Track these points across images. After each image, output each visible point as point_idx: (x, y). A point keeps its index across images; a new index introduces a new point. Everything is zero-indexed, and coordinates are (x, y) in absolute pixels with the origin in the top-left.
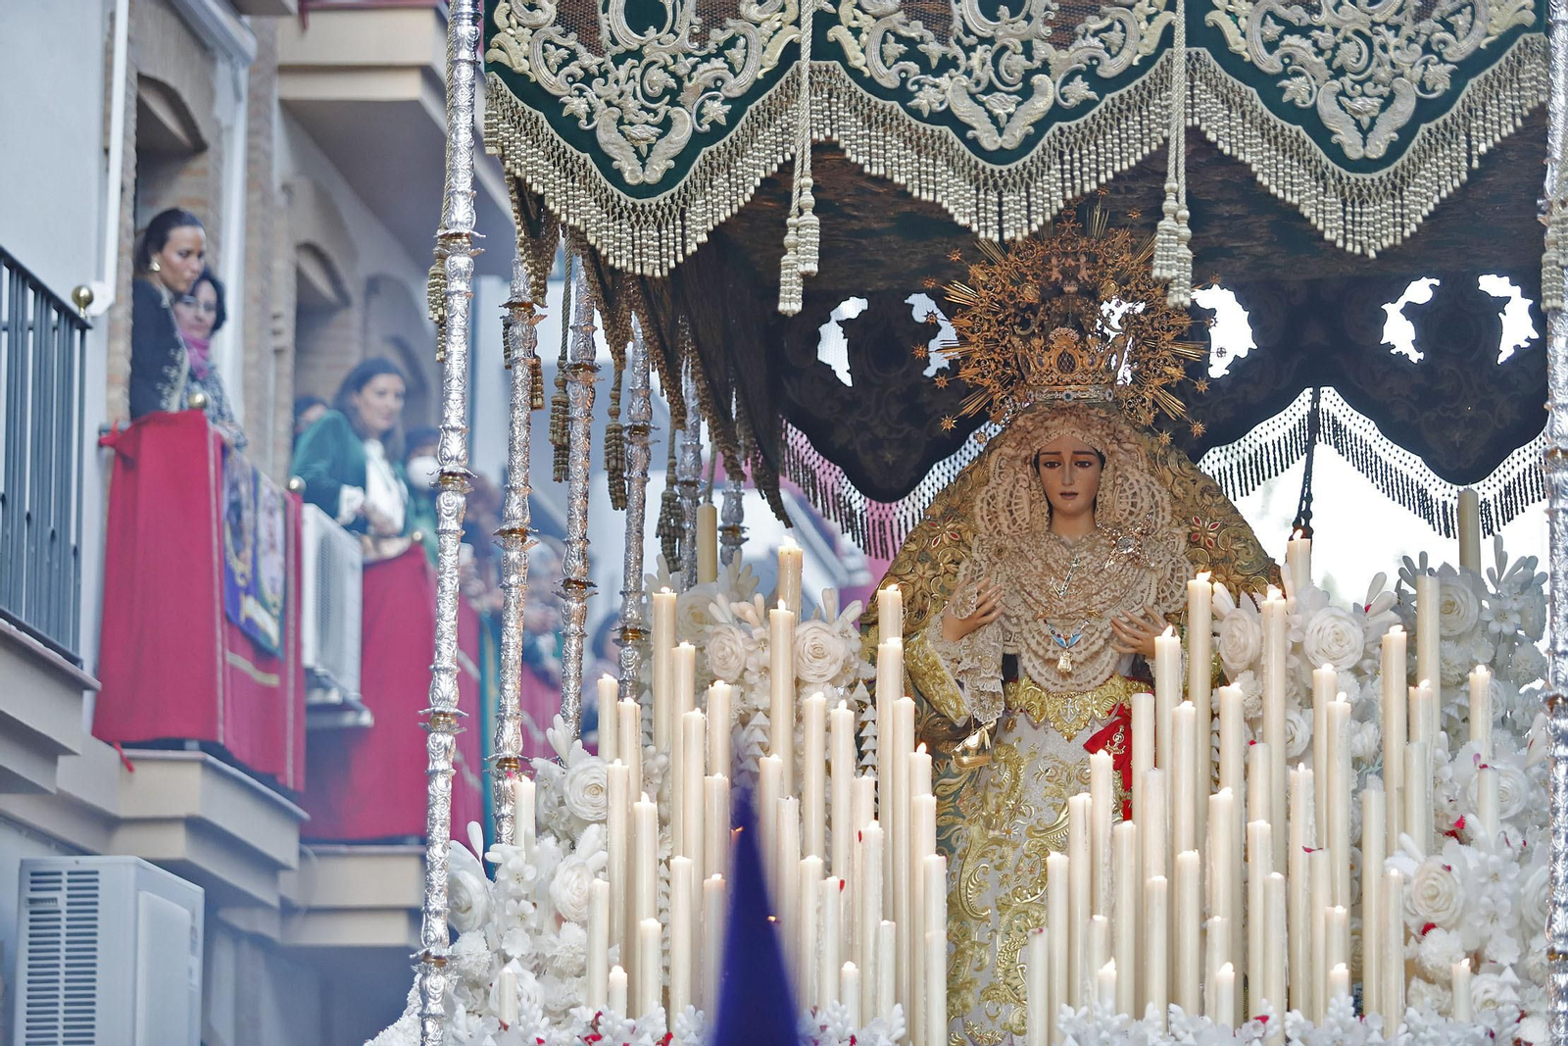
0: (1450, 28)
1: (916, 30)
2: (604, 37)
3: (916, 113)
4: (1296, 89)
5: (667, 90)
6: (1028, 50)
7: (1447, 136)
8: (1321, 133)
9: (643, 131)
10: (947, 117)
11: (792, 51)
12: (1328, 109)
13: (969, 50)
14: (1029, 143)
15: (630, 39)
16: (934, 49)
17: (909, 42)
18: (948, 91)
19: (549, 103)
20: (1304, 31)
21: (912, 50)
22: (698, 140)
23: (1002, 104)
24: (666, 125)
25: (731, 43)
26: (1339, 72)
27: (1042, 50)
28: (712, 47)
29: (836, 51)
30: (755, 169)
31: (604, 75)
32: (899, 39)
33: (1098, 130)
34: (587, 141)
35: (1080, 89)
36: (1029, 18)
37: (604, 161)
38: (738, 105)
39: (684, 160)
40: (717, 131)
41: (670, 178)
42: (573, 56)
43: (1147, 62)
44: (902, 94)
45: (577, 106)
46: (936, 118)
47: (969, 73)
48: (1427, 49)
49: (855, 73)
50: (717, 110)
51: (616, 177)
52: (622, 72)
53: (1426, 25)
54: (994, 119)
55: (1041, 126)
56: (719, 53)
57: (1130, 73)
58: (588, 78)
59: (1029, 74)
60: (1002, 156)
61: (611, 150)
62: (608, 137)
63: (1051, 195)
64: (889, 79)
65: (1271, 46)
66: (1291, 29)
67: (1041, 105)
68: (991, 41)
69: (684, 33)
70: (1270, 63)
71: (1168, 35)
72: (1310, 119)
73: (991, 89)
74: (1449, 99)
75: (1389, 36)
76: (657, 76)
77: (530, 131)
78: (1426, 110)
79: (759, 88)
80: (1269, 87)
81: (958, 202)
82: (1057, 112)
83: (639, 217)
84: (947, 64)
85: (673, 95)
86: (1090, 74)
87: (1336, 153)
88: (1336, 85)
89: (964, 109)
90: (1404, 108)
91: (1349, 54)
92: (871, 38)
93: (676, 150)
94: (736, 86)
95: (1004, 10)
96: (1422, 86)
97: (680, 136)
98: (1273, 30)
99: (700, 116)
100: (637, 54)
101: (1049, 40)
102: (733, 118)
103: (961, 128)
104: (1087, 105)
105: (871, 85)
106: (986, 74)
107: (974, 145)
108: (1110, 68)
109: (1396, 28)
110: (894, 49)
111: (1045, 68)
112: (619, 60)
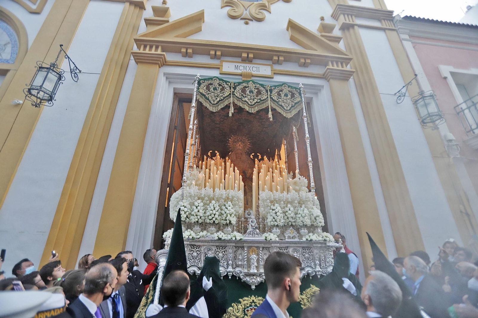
0: (294, 100)
1: (243, 94)
3: (243, 101)
4: (280, 103)
5: (217, 96)
6: (254, 97)
7: (295, 109)
8: (283, 107)
9: (214, 99)
10: (246, 101)
11: (230, 94)
12: (283, 104)
13: (248, 96)
14: (254, 104)
16: (244, 95)
17: (242, 94)
18: (246, 99)
19: (204, 96)
20: (280, 99)
21: (242, 95)
22: (220, 100)
24: (217, 99)
25: (224, 93)
28: (222, 93)
29: (235, 94)
30: (226, 103)
31: (210, 94)
32: (241, 94)
33: (261, 104)
34: (208, 99)
35: (259, 100)
36: (254, 94)
37: (210, 101)
38: (224, 98)
39: (218, 102)
40: (222, 100)
41: (216, 104)
42: (207, 92)
43: (265, 99)
44: (241, 99)
45: (207, 96)
46: (244, 101)
47: (248, 98)
49: (236, 96)
50: (222, 98)
51: (211, 103)
53: (292, 100)
54: (251, 102)
55: (255, 103)
57: (264, 100)
59: (254, 99)
60: (251, 105)
62: (210, 99)
63: (256, 109)
64: (240, 97)
65: (277, 99)
67: (255, 101)
69: (219, 91)
70: (277, 101)
71: (267, 97)
72: (281, 106)
73: (250, 99)
74: (294, 106)
76: (216, 94)
77: (202, 98)
78: (292, 107)
79: (226, 97)
80: (277, 103)
81: (247, 109)
82: (257, 102)
83: (213, 107)
84: (246, 97)
86: (260, 99)
88: (284, 103)
89: (247, 101)
90: (290, 106)
91: (285, 101)
92: (238, 94)
93: (217, 101)
95: (251, 93)
96: (292, 104)
98: (278, 98)
99: (220, 98)
100: (214, 92)
101: (256, 96)
102: (224, 99)
103: (247, 102)
104: (260, 102)
105: (238, 98)
106: (250, 98)
107: (248, 104)
108: (262, 99)
109: (289, 100)
110: (240, 95)
111: (255, 98)
112: (212, 93)
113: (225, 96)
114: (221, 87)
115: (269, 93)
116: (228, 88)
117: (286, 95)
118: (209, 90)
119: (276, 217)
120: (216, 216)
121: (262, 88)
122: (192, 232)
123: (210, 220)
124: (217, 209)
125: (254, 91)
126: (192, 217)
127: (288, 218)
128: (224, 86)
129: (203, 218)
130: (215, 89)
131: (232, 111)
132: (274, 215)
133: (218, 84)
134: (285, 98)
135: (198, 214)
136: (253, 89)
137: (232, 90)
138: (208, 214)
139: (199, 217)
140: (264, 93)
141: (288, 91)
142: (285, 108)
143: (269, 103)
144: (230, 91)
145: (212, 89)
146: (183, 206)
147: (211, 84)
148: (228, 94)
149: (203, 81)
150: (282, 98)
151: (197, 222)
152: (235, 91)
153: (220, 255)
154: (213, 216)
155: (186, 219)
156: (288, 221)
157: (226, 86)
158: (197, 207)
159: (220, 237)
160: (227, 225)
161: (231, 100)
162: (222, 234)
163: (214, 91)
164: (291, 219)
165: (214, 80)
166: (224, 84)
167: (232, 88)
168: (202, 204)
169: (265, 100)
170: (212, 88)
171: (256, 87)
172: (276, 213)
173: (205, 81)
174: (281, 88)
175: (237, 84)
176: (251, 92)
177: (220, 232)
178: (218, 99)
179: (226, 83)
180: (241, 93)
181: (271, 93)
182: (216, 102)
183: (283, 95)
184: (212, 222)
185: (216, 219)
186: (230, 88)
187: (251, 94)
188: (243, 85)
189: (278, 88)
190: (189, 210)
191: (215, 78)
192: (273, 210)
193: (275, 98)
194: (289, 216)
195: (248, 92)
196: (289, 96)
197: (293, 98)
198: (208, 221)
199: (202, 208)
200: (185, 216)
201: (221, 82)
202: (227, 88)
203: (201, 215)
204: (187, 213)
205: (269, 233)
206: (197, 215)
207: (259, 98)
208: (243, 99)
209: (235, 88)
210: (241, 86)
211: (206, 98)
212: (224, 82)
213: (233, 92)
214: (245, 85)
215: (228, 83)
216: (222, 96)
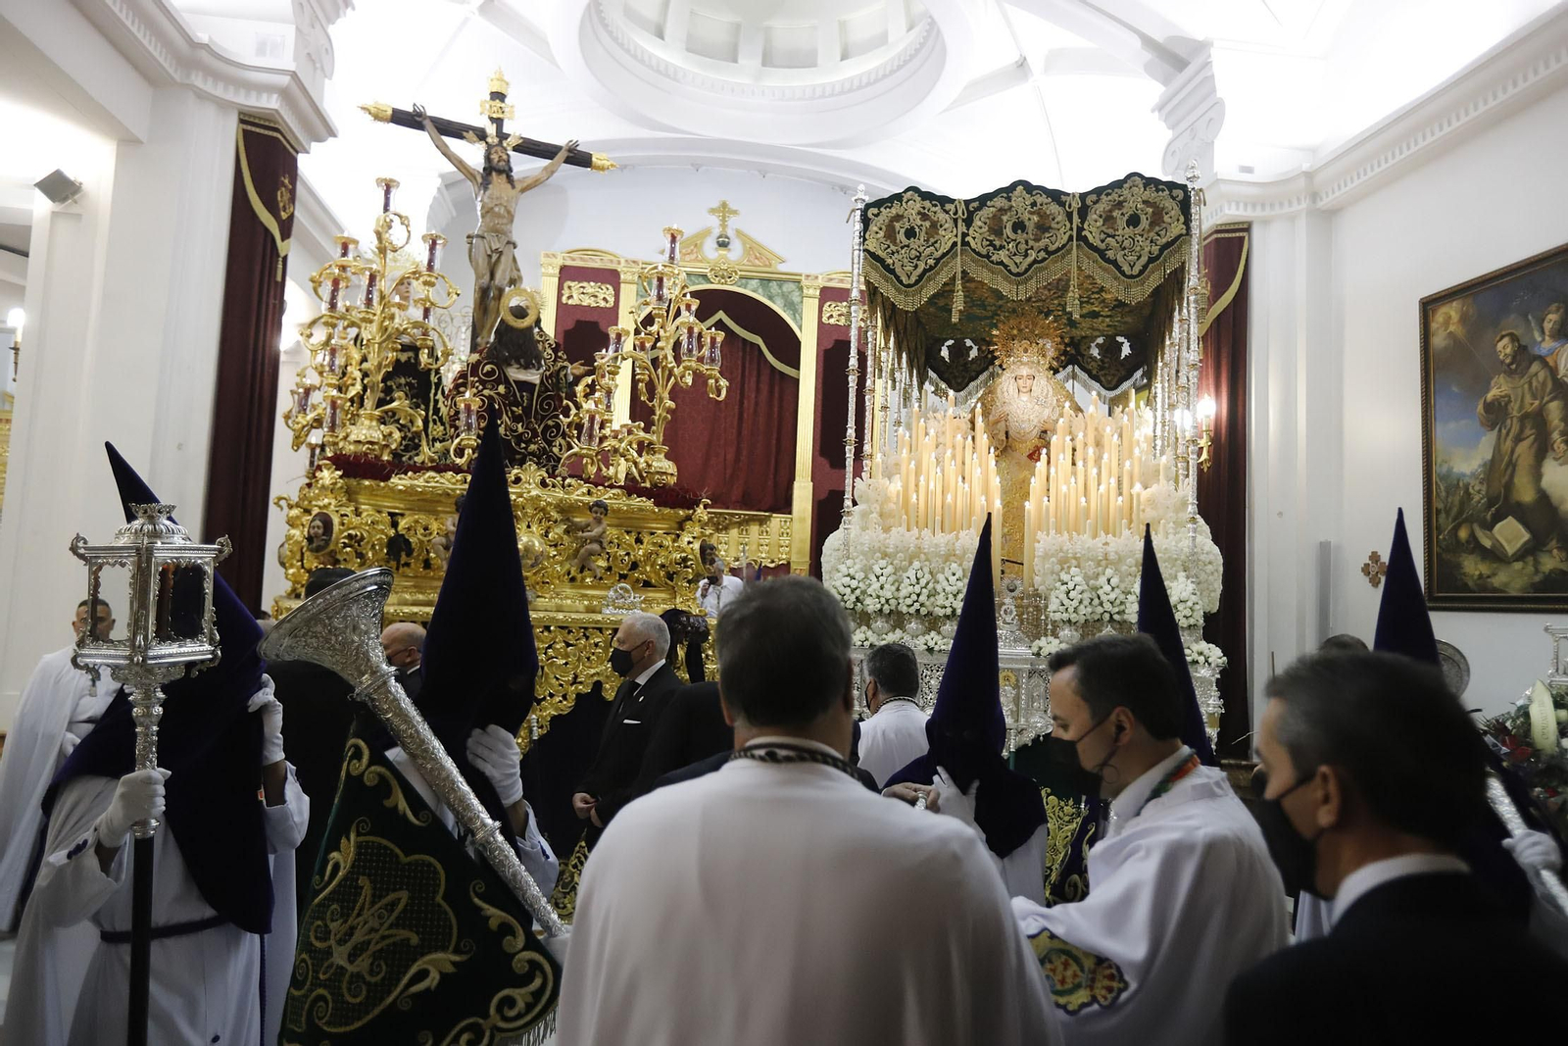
0: (1159, 235)
1: (992, 237)
2: (898, 241)
3: (992, 262)
4: (1110, 254)
5: (917, 256)
6: (1027, 243)
7: (1157, 268)
8: (1119, 268)
9: (909, 268)
10: (1001, 263)
11: (955, 244)
12: (1120, 259)
13: (1008, 243)
14: (1027, 270)
15: (906, 242)
16: (997, 243)
17: (991, 241)
18: (1002, 255)
19: (881, 261)
20: (1113, 237)
21: (991, 244)
22: (925, 271)
23: (1018, 259)
24: (916, 267)
25: (936, 242)
26: (1124, 249)
27: (1031, 243)
28: (930, 243)
29: (968, 244)
30: (943, 278)
31: (898, 252)
32: (987, 240)
33: (1048, 267)
34: (892, 272)
35: (1043, 254)
36: (1027, 233)
37: (898, 278)
38: (938, 261)
39: (921, 277)
40: (932, 268)
41: (917, 282)
42: (889, 247)
43: (1064, 246)
44: (988, 256)
45: (889, 261)
46: (998, 263)
47: (1008, 250)
48: (1152, 241)
49: (974, 251)
50: (931, 262)
51: (901, 282)
52: (903, 251)
53: (1152, 234)
54: (1016, 264)
55: (1030, 266)
56: (933, 245)
57: (1058, 250)
58: (893, 253)
59: (1027, 250)
60: (1018, 275)
61: (898, 274)
62: (898, 271)
63: (1033, 286)
64: (984, 252)
65: (1103, 241)
66: (1109, 236)
67: (1030, 259)
68: (1015, 240)
69: (922, 239)
70: (1102, 246)
71: (1071, 238)
72: (1115, 263)
73: (1015, 255)
74: (1158, 257)
75: (1139, 238)
76: (913, 252)
77: (876, 269)
78: (1151, 260)
79: (944, 255)
80: (1102, 253)
81: (1005, 288)
82: (1035, 261)
83: (907, 294)
84: (1002, 247)
85: (918, 258)
86: (1046, 250)
87: (1123, 273)
88: (1123, 253)
89: (1006, 261)
90: (1144, 259)
91: (1126, 243)
92: (978, 240)
93: (919, 274)
94: (938, 254)
95: (1019, 231)
96: (1150, 253)
97: (920, 270)
98: (1103, 236)
99: (926, 264)
100: (908, 246)
101: (1034, 240)
102: (936, 264)
103: (1006, 266)
104: (1044, 259)
105: (978, 254)
106: (1013, 250)
107: (1010, 271)
108: (1052, 248)
109: (1142, 236)
110: (985, 243)
111: (1032, 248)
112: (902, 248)
113: (940, 253)
114: (927, 224)
115: (1076, 220)
116: (949, 225)
117: (1134, 221)
118: (894, 241)
119: (1066, 602)
120: (922, 598)
121: (1054, 208)
122: (869, 633)
123: (909, 606)
124: (923, 582)
125: (1027, 223)
126: (868, 601)
127: (1101, 604)
128: (936, 219)
129: (892, 602)
130: (910, 233)
131: (958, 304)
132: (1063, 596)
133: (919, 213)
134: (1129, 231)
135: (881, 593)
136: (1026, 215)
137: (962, 227)
138: (904, 592)
139: (883, 601)
140: (1059, 226)
141: (1144, 202)
142: (1127, 268)
143: (1074, 259)
144: (955, 232)
145: (901, 237)
146: (849, 575)
147: (898, 217)
148: (950, 244)
149: (875, 211)
150: (1120, 232)
151: (881, 610)
152: (971, 232)
153: (932, 682)
154: (914, 597)
156: (1100, 610)
157: (942, 216)
158: (878, 577)
159: (931, 644)
160: (947, 617)
161: (957, 265)
162: (937, 638)
164: (1108, 606)
165: (907, 203)
166: (935, 213)
167: (960, 222)
168: (889, 570)
169: (1063, 250)
170: (902, 231)
171: (1034, 204)
172: (1068, 593)
173: (882, 209)
174: (1120, 196)
175: (976, 204)
176: (1019, 226)
177: (933, 633)
178: (922, 266)
179: (942, 206)
180: (985, 235)
181: (1083, 223)
182: (913, 279)
183: (1121, 222)
184: (912, 610)
185: (922, 605)
186: (955, 221)
187: (1021, 237)
188: (993, 206)
189: (1108, 195)
190: (861, 585)
191: (909, 193)
193: (1094, 238)
194: (1104, 598)
195: (1008, 230)
196: (1144, 223)
197: (1157, 228)
198: (904, 609)
199: (891, 579)
201: (927, 204)
202: (947, 226)
203: (889, 595)
204: (858, 592)
205: (1050, 639)
206: (878, 597)
207: (1042, 244)
208: (994, 258)
209: (969, 222)
210: (987, 212)
211: (887, 267)
212: (936, 206)
213: (964, 235)
214: (999, 202)
215: (948, 206)
216: (931, 254)
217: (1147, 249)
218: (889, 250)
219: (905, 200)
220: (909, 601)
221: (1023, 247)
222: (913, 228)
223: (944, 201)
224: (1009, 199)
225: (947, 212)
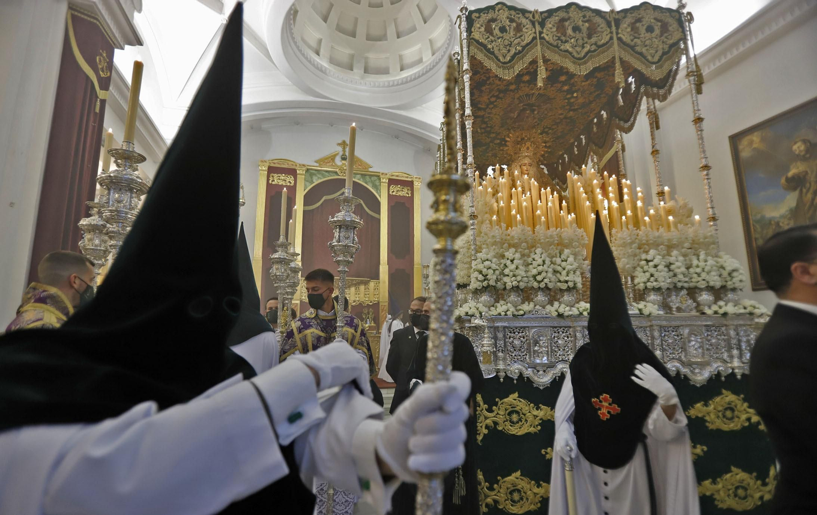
113: (525, 42)
114: (514, 24)
115: (614, 28)
116: (529, 26)
117: (650, 29)
118: (492, 34)
119: (655, 274)
121: (598, 20)
123: (539, 282)
125: (582, 27)
126: (506, 279)
127: (675, 275)
128: (520, 21)
129: (526, 279)
130: (503, 30)
131: (542, 74)
132: (652, 270)
133: (508, 18)
134: (648, 35)
135: (517, 272)
136: (581, 23)
137: (538, 28)
138: (534, 272)
139: (518, 279)
140: (603, 30)
141: (655, 19)
142: (650, 58)
143: (616, 50)
144: (534, 30)
145: (497, 32)
147: (493, 20)
148: (531, 37)
149: (477, 15)
150: (642, 36)
151: (518, 286)
152: (545, 31)
153: (560, 342)
155: (496, 283)
156: (675, 280)
157: (524, 21)
158: (512, 261)
159: (561, 310)
160: (569, 290)
161: (538, 51)
162: (563, 305)
163: (501, 35)
164: (681, 277)
165: (499, 11)
166: (519, 18)
167: (537, 24)
168: (518, 255)
169: (608, 45)
170: (497, 28)
171: (584, 16)
173: (481, 14)
174: (639, 14)
175: (546, 14)
176: (576, 29)
177: (558, 303)
178: (513, 51)
179: (523, 14)
180: (555, 33)
181: (618, 29)
182: (508, 58)
183: (643, 30)
184: (542, 285)
185: (549, 281)
186: (533, 23)
187: (578, 35)
188: (558, 16)
191: (499, 6)
192: (648, 261)
193: (626, 38)
194: (676, 271)
195: (570, 31)
196: (657, 31)
197: (666, 35)
198: (536, 285)
199: (522, 262)
200: (495, 277)
201: (513, 12)
202: (527, 26)
203: (522, 275)
204: (497, 272)
205: (644, 302)
206: (515, 276)
207: (593, 40)
208: (562, 47)
209: (542, 24)
210: (555, 19)
211: (488, 50)
212: (519, 14)
213: (541, 33)
214: (562, 14)
215: (527, 15)
216: (519, 43)
217: (661, 47)
218: (489, 39)
219: (497, 9)
220: (539, 278)
221: (580, 42)
222: (504, 27)
223: (524, 12)
224: (568, 12)
225: (527, 18)
